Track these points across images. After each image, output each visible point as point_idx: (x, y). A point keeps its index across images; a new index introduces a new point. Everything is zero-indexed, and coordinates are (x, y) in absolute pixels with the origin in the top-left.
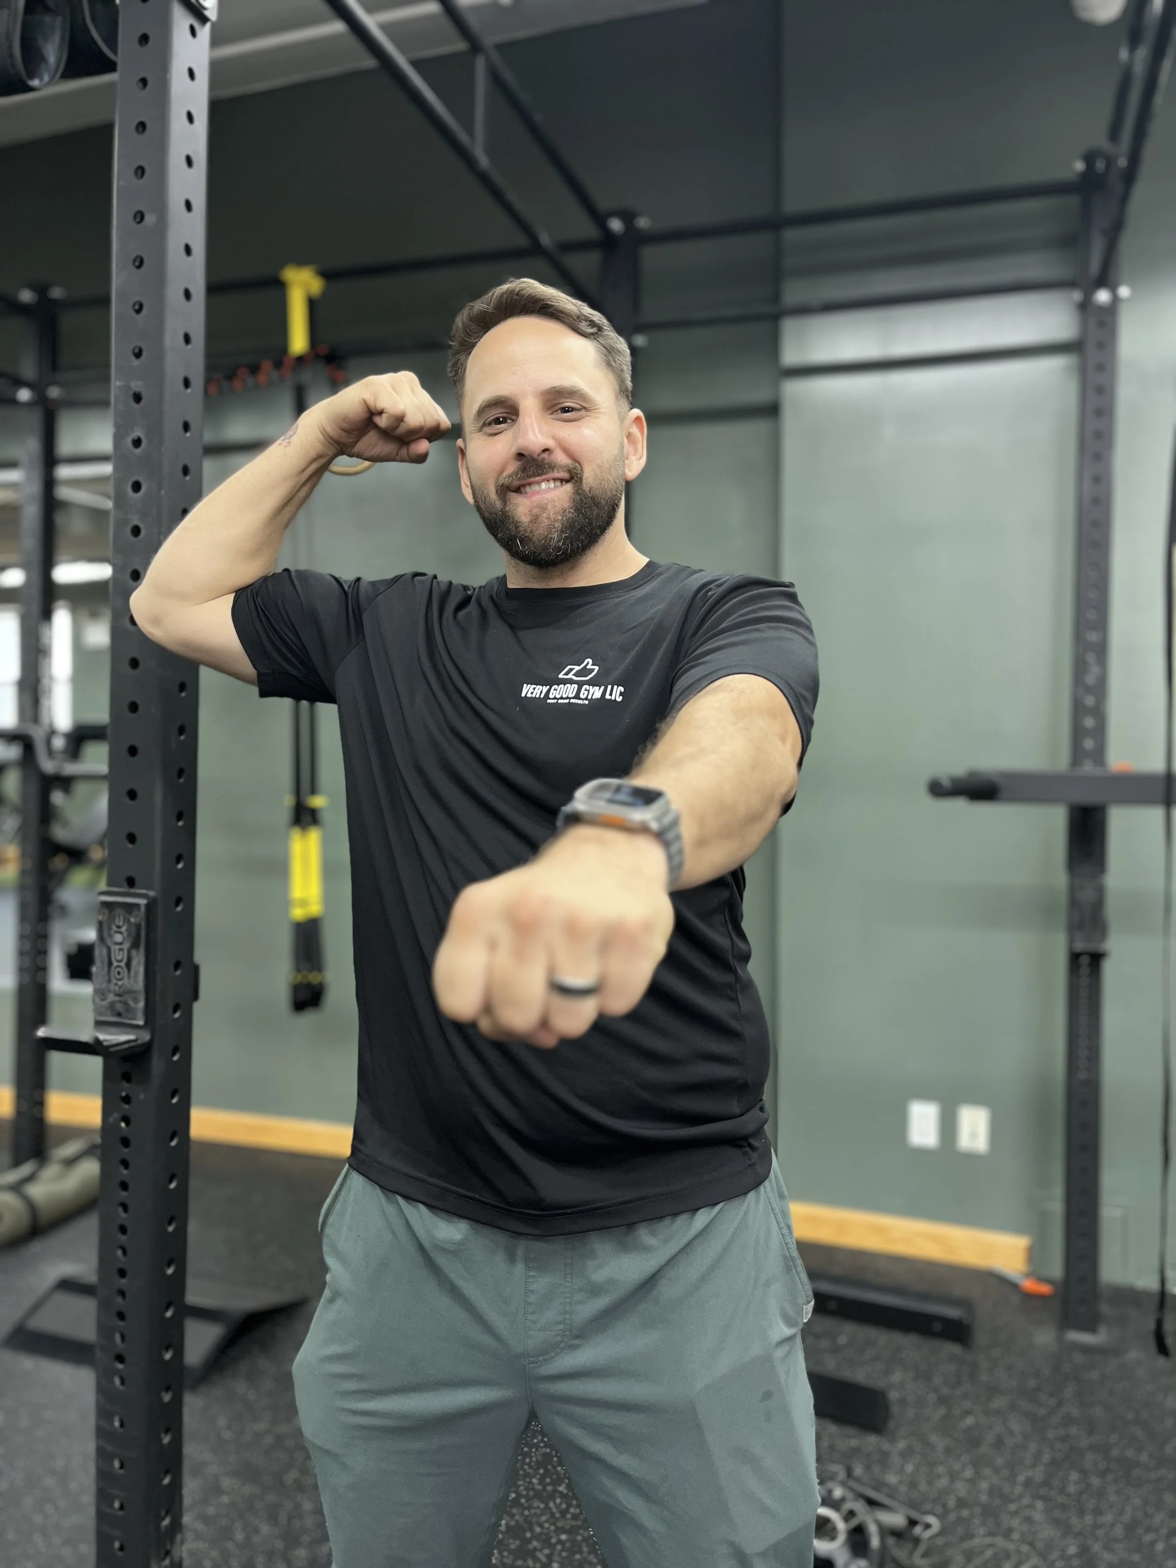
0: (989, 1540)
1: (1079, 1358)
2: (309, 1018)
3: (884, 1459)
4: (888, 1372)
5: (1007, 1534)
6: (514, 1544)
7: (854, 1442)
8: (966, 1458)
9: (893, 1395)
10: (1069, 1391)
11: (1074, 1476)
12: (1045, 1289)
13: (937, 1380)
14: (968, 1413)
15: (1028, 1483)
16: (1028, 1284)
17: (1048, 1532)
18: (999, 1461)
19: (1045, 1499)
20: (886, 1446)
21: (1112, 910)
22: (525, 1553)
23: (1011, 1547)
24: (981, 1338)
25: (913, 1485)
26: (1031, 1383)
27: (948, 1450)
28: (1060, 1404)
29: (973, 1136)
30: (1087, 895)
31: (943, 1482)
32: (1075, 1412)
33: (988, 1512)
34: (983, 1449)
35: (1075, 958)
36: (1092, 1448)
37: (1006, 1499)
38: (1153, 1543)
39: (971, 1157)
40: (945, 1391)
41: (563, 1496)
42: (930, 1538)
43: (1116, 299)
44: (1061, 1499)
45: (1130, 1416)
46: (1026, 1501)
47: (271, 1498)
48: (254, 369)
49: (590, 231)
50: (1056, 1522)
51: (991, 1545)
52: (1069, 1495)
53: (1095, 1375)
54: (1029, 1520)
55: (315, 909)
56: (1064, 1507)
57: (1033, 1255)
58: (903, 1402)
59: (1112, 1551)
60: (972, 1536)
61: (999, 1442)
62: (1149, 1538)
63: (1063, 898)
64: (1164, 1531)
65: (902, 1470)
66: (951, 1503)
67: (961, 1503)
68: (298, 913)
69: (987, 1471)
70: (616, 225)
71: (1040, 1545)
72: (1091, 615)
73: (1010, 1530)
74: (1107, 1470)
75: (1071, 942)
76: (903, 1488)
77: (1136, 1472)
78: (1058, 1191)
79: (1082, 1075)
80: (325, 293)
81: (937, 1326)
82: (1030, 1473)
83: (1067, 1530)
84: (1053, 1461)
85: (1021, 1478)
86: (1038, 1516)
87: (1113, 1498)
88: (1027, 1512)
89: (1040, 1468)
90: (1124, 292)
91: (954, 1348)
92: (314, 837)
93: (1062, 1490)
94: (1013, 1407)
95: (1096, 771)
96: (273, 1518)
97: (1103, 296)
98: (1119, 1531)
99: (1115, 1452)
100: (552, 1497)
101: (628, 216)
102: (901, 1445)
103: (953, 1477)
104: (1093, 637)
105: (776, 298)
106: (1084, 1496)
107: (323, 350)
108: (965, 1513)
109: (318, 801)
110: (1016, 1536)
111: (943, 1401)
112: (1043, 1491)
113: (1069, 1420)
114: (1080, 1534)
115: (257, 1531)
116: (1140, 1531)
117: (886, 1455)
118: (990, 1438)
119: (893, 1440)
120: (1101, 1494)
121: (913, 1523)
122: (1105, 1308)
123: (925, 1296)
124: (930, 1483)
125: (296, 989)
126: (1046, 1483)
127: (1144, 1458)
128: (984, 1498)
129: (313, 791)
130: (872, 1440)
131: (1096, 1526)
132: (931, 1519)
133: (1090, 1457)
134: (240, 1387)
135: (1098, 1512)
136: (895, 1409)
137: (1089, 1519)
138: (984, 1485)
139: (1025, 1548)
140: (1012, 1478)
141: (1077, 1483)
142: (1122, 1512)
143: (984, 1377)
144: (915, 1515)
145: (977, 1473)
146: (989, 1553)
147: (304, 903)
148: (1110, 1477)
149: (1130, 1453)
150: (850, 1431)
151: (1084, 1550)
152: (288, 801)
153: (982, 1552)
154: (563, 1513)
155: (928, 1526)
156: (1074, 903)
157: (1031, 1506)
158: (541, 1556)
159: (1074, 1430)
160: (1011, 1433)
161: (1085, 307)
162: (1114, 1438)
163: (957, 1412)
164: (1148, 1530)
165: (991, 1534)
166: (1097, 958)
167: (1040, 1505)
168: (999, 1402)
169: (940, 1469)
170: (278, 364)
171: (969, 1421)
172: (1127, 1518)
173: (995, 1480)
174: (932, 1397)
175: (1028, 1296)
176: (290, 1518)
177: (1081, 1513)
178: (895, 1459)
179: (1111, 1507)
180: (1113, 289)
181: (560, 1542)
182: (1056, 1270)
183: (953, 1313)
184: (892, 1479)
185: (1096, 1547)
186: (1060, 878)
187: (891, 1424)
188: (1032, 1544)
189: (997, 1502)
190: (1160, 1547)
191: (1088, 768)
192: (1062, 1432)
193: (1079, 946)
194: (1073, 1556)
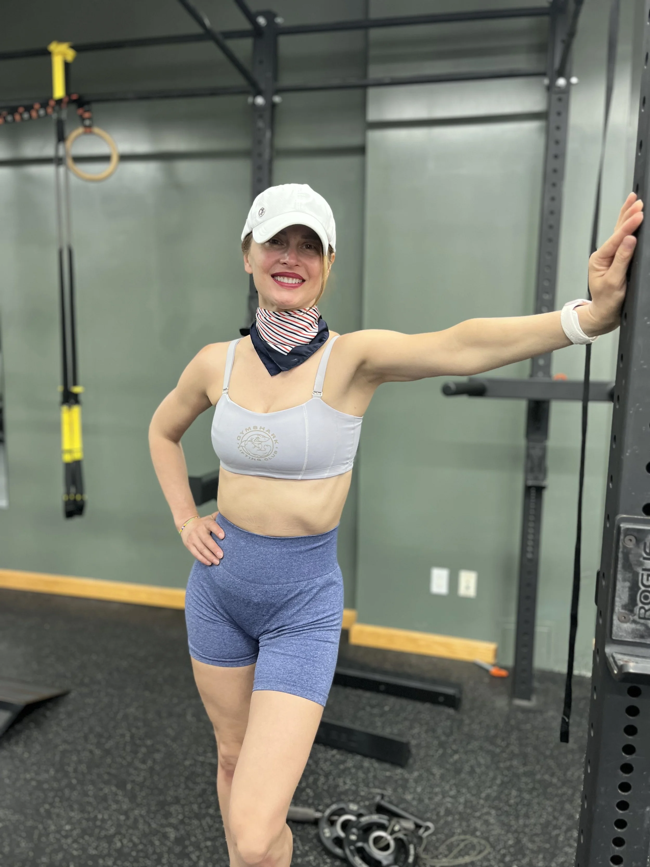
0: (462, 837)
1: (520, 716)
2: (76, 520)
3: (404, 785)
4: (411, 728)
5: (473, 833)
6: (178, 849)
7: (388, 774)
8: (452, 782)
9: (413, 742)
10: (514, 736)
11: (514, 793)
12: (503, 673)
13: (439, 731)
14: (456, 752)
15: (488, 798)
16: (494, 671)
17: (497, 830)
18: (472, 784)
19: (497, 808)
20: (407, 776)
21: (550, 462)
22: (184, 855)
23: (475, 841)
24: (466, 704)
25: (421, 801)
26: (492, 732)
27: (442, 777)
28: (508, 745)
29: (468, 588)
30: (536, 452)
31: (437, 799)
32: (516, 751)
33: (463, 817)
34: (463, 776)
35: (528, 489)
36: (525, 774)
37: (474, 809)
38: (558, 835)
39: (466, 599)
40: (443, 738)
41: (211, 816)
42: (428, 836)
43: (569, 84)
44: (506, 808)
45: (548, 753)
46: (485, 810)
47: (30, 823)
48: (29, 109)
49: (246, 25)
50: (503, 824)
51: (463, 840)
52: (510, 806)
53: (528, 726)
54: (487, 823)
55: (78, 455)
56: (507, 814)
57: (497, 653)
58: (418, 746)
59: (533, 842)
60: (453, 834)
61: (472, 772)
62: (555, 833)
63: (522, 452)
64: (564, 828)
65: (415, 791)
66: (442, 813)
67: (448, 812)
68: (67, 458)
69: (464, 790)
70: (262, 21)
71: (491, 839)
72: (546, 284)
73: (475, 830)
74: (534, 789)
75: (526, 480)
76: (415, 803)
77: (550, 790)
78: (512, 619)
79: (529, 556)
80: (76, 59)
81: (441, 699)
82: (489, 791)
83: (507, 828)
84: (503, 783)
85: (483, 795)
86: (492, 820)
87: (536, 807)
88: (486, 817)
89: (495, 788)
90: (574, 80)
91: (451, 711)
92: (76, 410)
93: (507, 803)
94: (481, 748)
95: (546, 379)
96: (29, 837)
97: (561, 82)
98: (538, 830)
99: (538, 777)
100: (204, 816)
101: (270, 16)
102: (416, 774)
103: (444, 794)
104: (546, 297)
105: (365, 75)
106: (520, 807)
107: (75, 97)
108: (450, 819)
109: (77, 389)
110: (478, 833)
111: (442, 745)
112: (496, 803)
113: (513, 756)
114: (516, 831)
115: (18, 845)
116: (550, 828)
117: (407, 781)
118: (467, 768)
119: (411, 772)
120: (529, 805)
121: (418, 826)
122: (536, 684)
123: (434, 682)
124: (430, 799)
125: (67, 503)
126: (498, 798)
127: (555, 780)
128: (461, 808)
129: (75, 383)
130: (399, 771)
131: (525, 826)
132: (429, 824)
133: (524, 779)
134: (19, 749)
135: (527, 816)
136: (414, 751)
137: (521, 822)
138: (462, 800)
139: (483, 842)
140: (477, 795)
141: (516, 797)
142: (541, 816)
143: (466, 729)
144: (419, 822)
145: (458, 792)
146: (462, 845)
147: (70, 452)
148: (535, 793)
149: (547, 777)
150: (387, 766)
151: (518, 841)
152: (60, 388)
153: (458, 845)
154: (210, 827)
155: (427, 828)
156: (529, 456)
157: (488, 813)
158: (194, 857)
159: (515, 763)
160: (479, 765)
161: (550, 88)
162: (538, 767)
163: (449, 751)
164: (555, 827)
165: (464, 833)
166: (540, 490)
167: (493, 812)
168: (474, 745)
169: (437, 790)
170: (45, 105)
171: (456, 757)
172: (542, 821)
173: (468, 796)
174: (436, 742)
175: (493, 678)
176: (40, 836)
177: (517, 817)
178: (411, 783)
179: (535, 813)
180: (568, 79)
181: (207, 847)
182: (510, 661)
183: (450, 691)
184: (409, 797)
185: (525, 840)
186: (522, 442)
187: (411, 761)
188: (487, 839)
189: (469, 811)
190: (561, 838)
191: (540, 377)
192: (508, 764)
193: (530, 483)
194: (511, 846)
